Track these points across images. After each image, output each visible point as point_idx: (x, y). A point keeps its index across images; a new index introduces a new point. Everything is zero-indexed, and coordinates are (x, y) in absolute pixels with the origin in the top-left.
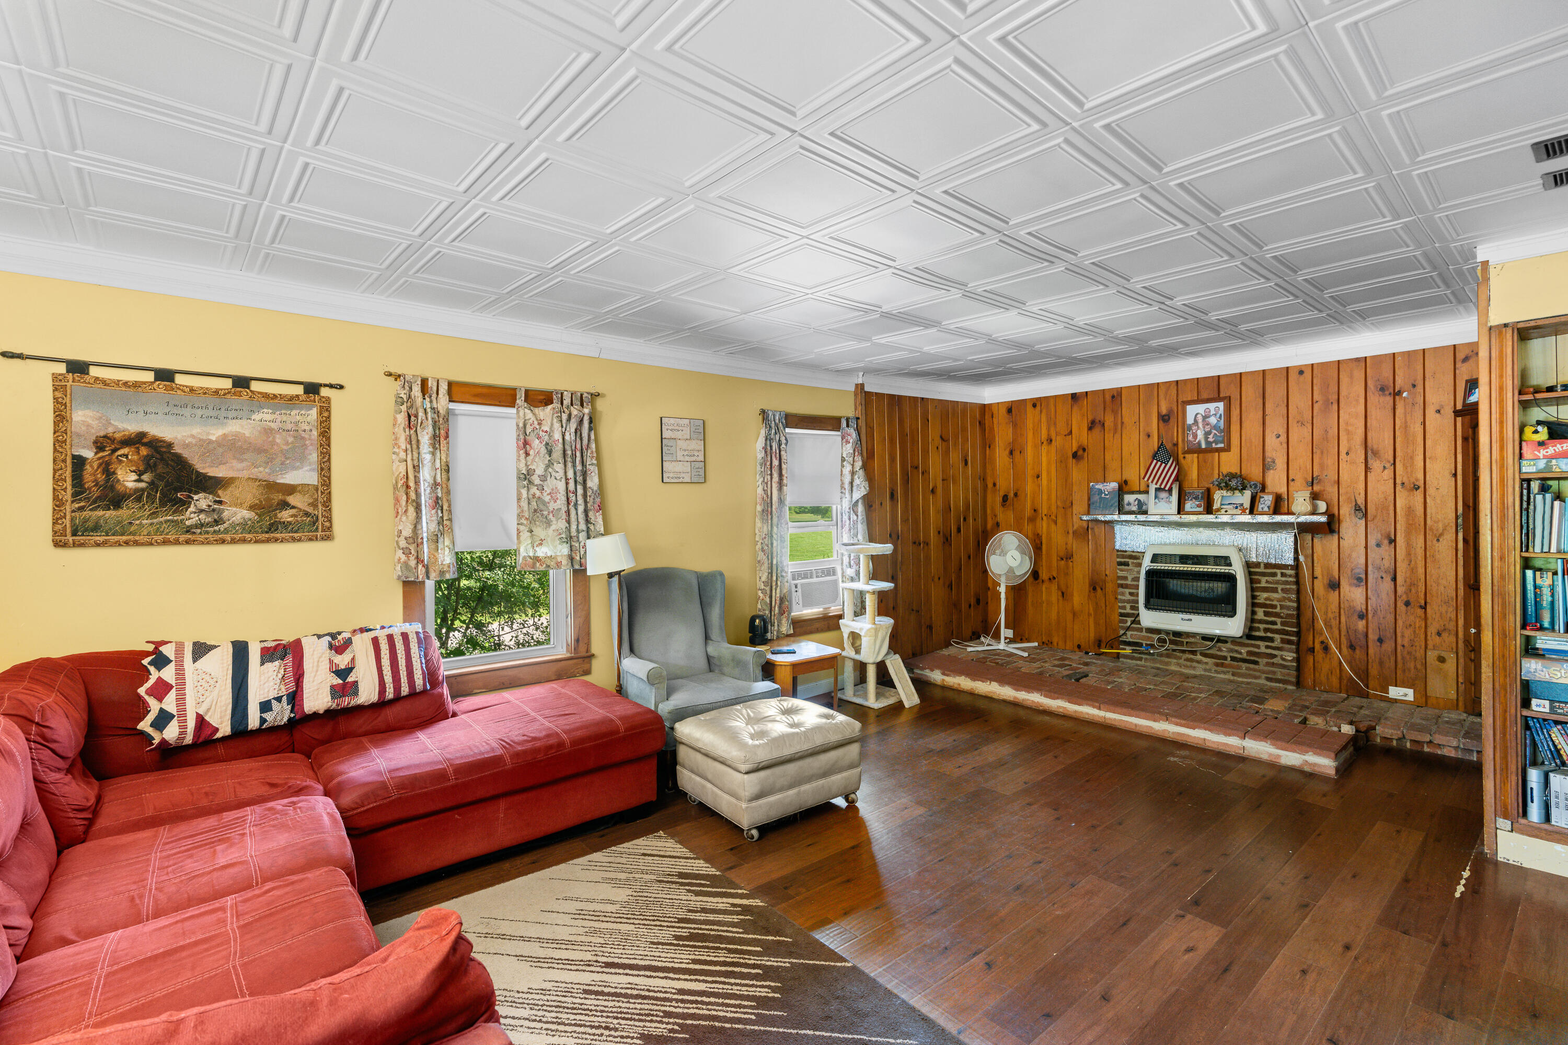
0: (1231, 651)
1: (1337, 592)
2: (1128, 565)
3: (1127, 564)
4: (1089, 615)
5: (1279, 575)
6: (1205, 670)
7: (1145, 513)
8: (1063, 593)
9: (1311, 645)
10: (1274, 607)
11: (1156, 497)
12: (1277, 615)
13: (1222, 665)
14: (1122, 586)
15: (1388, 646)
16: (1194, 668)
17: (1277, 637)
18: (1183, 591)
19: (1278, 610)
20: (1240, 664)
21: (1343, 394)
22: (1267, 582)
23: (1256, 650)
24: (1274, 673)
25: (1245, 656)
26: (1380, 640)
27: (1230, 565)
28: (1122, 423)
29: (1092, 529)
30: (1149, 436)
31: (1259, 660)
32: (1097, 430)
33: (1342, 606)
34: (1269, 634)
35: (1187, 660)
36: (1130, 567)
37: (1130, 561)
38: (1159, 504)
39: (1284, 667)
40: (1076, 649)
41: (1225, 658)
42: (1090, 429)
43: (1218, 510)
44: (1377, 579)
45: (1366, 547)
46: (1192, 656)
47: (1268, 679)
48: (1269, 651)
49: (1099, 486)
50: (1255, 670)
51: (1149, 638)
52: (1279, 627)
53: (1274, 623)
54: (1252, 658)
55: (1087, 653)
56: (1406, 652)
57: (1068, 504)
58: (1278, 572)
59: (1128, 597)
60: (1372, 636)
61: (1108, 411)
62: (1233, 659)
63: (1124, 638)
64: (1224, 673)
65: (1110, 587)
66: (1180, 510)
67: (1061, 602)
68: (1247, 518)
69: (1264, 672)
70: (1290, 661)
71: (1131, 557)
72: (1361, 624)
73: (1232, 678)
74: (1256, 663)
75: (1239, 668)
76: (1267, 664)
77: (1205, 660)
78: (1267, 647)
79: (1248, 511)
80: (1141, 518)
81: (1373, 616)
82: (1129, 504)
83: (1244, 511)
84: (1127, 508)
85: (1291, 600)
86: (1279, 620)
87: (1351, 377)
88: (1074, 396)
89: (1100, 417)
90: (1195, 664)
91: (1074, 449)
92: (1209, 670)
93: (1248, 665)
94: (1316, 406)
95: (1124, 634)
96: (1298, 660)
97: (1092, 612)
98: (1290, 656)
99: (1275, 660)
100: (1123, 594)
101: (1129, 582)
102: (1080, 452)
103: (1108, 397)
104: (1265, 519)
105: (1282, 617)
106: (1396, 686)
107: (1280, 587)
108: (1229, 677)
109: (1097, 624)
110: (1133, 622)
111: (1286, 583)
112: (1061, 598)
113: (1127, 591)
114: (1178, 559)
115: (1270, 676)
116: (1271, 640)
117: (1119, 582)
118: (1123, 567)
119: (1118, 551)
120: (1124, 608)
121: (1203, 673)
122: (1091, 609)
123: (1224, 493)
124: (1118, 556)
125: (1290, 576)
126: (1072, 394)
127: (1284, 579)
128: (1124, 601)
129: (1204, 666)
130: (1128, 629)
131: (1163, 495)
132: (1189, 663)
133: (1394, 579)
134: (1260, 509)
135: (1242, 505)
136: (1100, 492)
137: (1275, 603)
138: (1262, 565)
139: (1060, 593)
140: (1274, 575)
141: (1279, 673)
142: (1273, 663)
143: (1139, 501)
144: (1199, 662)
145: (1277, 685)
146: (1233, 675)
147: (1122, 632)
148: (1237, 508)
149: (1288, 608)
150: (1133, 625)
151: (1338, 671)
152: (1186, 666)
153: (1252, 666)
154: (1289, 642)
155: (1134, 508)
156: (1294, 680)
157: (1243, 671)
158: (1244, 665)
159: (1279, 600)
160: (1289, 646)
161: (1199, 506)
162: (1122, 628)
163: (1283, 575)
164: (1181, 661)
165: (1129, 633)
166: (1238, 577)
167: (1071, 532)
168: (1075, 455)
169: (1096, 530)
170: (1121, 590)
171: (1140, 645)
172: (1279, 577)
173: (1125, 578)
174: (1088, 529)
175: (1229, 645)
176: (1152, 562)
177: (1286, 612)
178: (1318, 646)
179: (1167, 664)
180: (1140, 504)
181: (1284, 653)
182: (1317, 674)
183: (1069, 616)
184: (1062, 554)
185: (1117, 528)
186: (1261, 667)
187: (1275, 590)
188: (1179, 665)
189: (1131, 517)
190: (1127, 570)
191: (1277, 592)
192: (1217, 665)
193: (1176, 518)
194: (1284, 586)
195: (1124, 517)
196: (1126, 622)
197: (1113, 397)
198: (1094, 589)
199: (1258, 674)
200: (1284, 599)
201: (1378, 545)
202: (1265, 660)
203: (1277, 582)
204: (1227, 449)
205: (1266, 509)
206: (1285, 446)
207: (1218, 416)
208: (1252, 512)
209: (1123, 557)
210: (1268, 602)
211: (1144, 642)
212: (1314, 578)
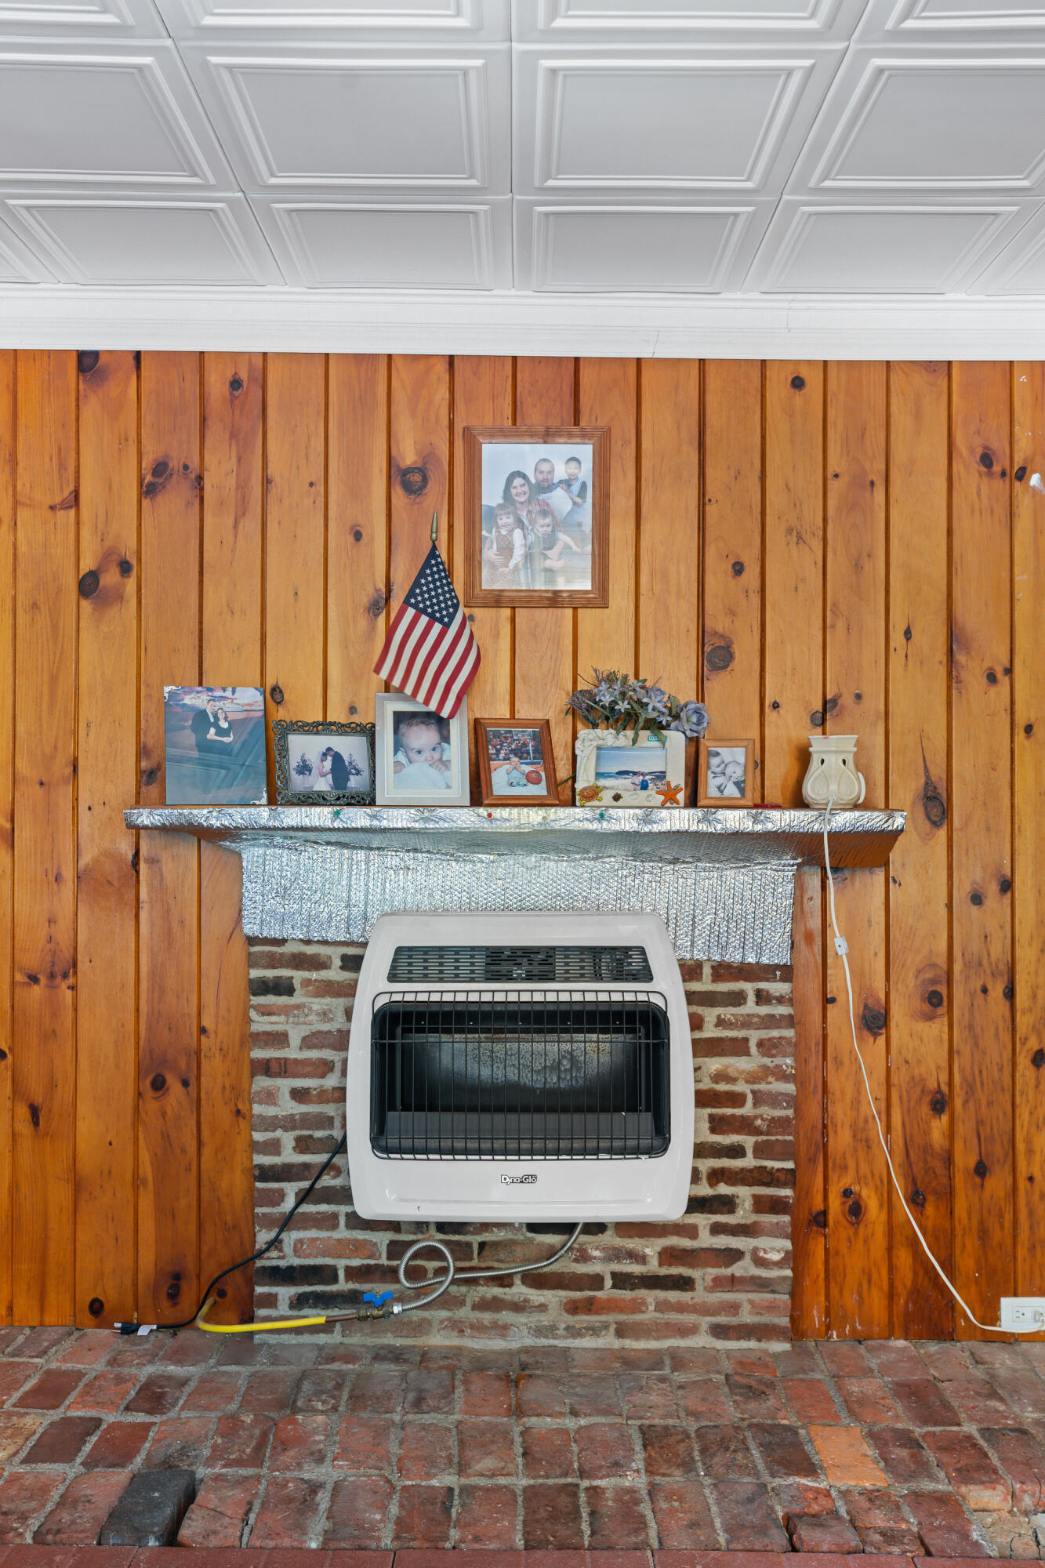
0: (616, 1255)
1: (882, 1040)
2: (290, 991)
3: (284, 988)
4: (137, 1182)
5: (751, 998)
6: (539, 1331)
7: (366, 799)
8: (34, 1112)
9: (818, 1204)
10: (737, 1099)
11: (398, 746)
12: (745, 1125)
13: (589, 1306)
14: (266, 1068)
15: (997, 1183)
16: (503, 1329)
17: (744, 1193)
18: (486, 1073)
19: (748, 1109)
20: (642, 1293)
21: (899, 456)
22: (720, 1023)
23: (685, 1243)
24: (734, 1308)
25: (653, 1267)
26: (981, 1170)
27: (646, 975)
28: (267, 481)
29: (153, 861)
30: (358, 536)
31: (695, 1273)
32: (174, 499)
33: (894, 1080)
34: (723, 1189)
35: (483, 1305)
36: (298, 998)
37: (298, 976)
38: (410, 769)
39: (762, 1284)
40: (86, 1317)
41: (596, 1282)
42: (148, 491)
43: (592, 794)
44: (972, 995)
45: (950, 906)
46: (497, 1291)
47: (719, 1331)
48: (723, 1241)
49: (196, 700)
50: (681, 1308)
51: (358, 1247)
52: (749, 1162)
53: (737, 1151)
54: (675, 1271)
55: (129, 1330)
56: (1036, 1197)
57: (62, 769)
58: (749, 988)
59: (289, 1107)
60: (965, 1160)
61: (216, 434)
62: (622, 1281)
63: (272, 1260)
64: (594, 1331)
65: (214, 1071)
66: (479, 793)
67: (26, 1144)
68: (682, 819)
69: (704, 1310)
70: (779, 1264)
71: (300, 961)
72: (938, 1127)
73: (617, 1343)
74: (685, 1284)
75: (637, 1307)
76: (719, 1284)
77: (536, 1296)
78: (717, 1229)
79: (681, 797)
80: (358, 817)
81: (965, 1102)
82: (304, 768)
83: (670, 797)
84: (299, 783)
85: (783, 1077)
86: (748, 1141)
87: (918, 414)
88: (87, 362)
89: (182, 450)
90: (506, 1316)
91: (88, 564)
92: (550, 1330)
93: (661, 1294)
94: (833, 485)
95: (275, 1243)
96: (797, 1259)
97: (147, 1169)
98: (776, 1248)
99: (740, 1269)
100: (270, 1097)
101: (292, 1053)
102: (110, 578)
103: (217, 385)
104: (734, 820)
105: (757, 1132)
106: (1015, 1295)
107: (754, 1036)
108: (608, 1341)
109: (165, 1212)
110: (304, 1197)
111: (770, 1022)
112: (24, 1127)
113: (285, 1085)
114: (480, 961)
115: (722, 1319)
116: (727, 1204)
117: (258, 1054)
118: (270, 1000)
119: (252, 941)
120: (274, 1147)
121: (529, 1341)
122: (145, 1157)
123: (606, 735)
124: (252, 961)
125: (780, 1000)
126: (81, 355)
127: (764, 1010)
128: (272, 1124)
129: (534, 1319)
130: (287, 1222)
131: (422, 737)
132: (487, 1317)
133: (1010, 993)
134: (713, 792)
135: (661, 776)
136: (201, 719)
137: (740, 1087)
138: (707, 971)
139: (23, 1111)
140: (738, 999)
141: (748, 1308)
142: (733, 1279)
143: (337, 758)
144: (518, 1307)
145: (744, 1344)
146: (620, 1333)
147: (263, 1237)
148: (644, 786)
149: (773, 1100)
150: (305, 1208)
151: (884, 1272)
152: (479, 1328)
153: (673, 1296)
154: (775, 1206)
155: (323, 785)
156: (784, 1321)
157: (650, 1315)
158: (651, 1296)
159: (752, 1078)
160: (774, 1219)
161: (533, 779)
162: (268, 1222)
163: (762, 997)
164: (465, 1313)
165: (290, 1238)
166: (672, 1016)
167: (68, 874)
168: (88, 586)
169: (168, 866)
170: (262, 1082)
171: (326, 1274)
172: (751, 1007)
173: (279, 1039)
174: (135, 864)
175: (609, 1238)
176: (393, 977)
177: (768, 1112)
178: (835, 1205)
179: (421, 1328)
180: (340, 769)
181: (762, 1242)
182: (834, 1291)
183: (60, 1195)
184: (32, 959)
185: (252, 855)
186: (700, 1295)
187: (739, 1048)
188: (458, 1327)
189: (320, 816)
190: (285, 1011)
191: (746, 1053)
192: (573, 1308)
193: (469, 819)
194: (765, 1034)
195: (294, 816)
196: (281, 1196)
197: (236, 384)
198: (159, 1084)
199: (689, 1318)
200: (765, 1073)
201: (977, 899)
202: (713, 1272)
203: (746, 1023)
204: (599, 598)
205: (732, 791)
206: (756, 600)
207: (576, 488)
208: (693, 802)
209: (274, 962)
210: (722, 1087)
211: (341, 1264)
212: (827, 1001)
